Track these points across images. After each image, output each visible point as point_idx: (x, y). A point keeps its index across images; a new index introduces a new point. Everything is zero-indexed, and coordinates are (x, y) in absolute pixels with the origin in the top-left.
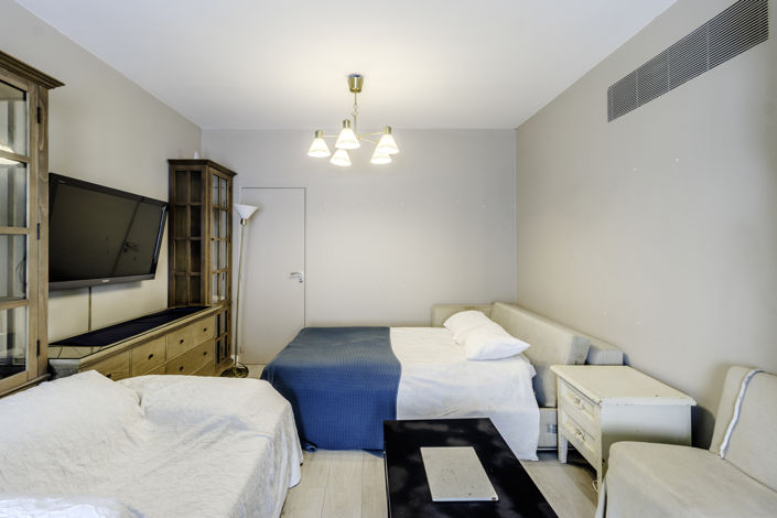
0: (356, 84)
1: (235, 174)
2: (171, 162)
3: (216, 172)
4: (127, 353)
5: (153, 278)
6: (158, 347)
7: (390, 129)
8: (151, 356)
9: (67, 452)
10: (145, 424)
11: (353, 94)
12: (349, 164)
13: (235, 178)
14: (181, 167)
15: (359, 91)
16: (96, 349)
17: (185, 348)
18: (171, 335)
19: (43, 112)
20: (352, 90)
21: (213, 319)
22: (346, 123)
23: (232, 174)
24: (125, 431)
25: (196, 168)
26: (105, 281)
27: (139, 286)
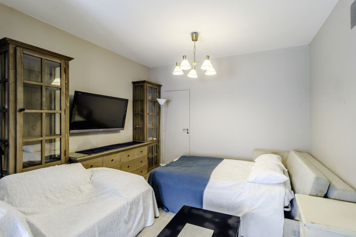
0: (195, 36)
1: (161, 86)
2: (134, 83)
3: (150, 85)
4: (101, 158)
5: (123, 129)
6: (116, 157)
7: (208, 57)
8: (112, 160)
9: (51, 191)
10: (90, 186)
11: (194, 42)
12: (196, 77)
13: (161, 87)
14: (137, 85)
15: (196, 40)
16: (85, 155)
17: (130, 159)
18: (123, 153)
19: (67, 70)
20: (193, 40)
21: (146, 148)
22: (184, 57)
23: (160, 86)
24: (78, 187)
25: (141, 84)
26: (101, 130)
27: (119, 132)
